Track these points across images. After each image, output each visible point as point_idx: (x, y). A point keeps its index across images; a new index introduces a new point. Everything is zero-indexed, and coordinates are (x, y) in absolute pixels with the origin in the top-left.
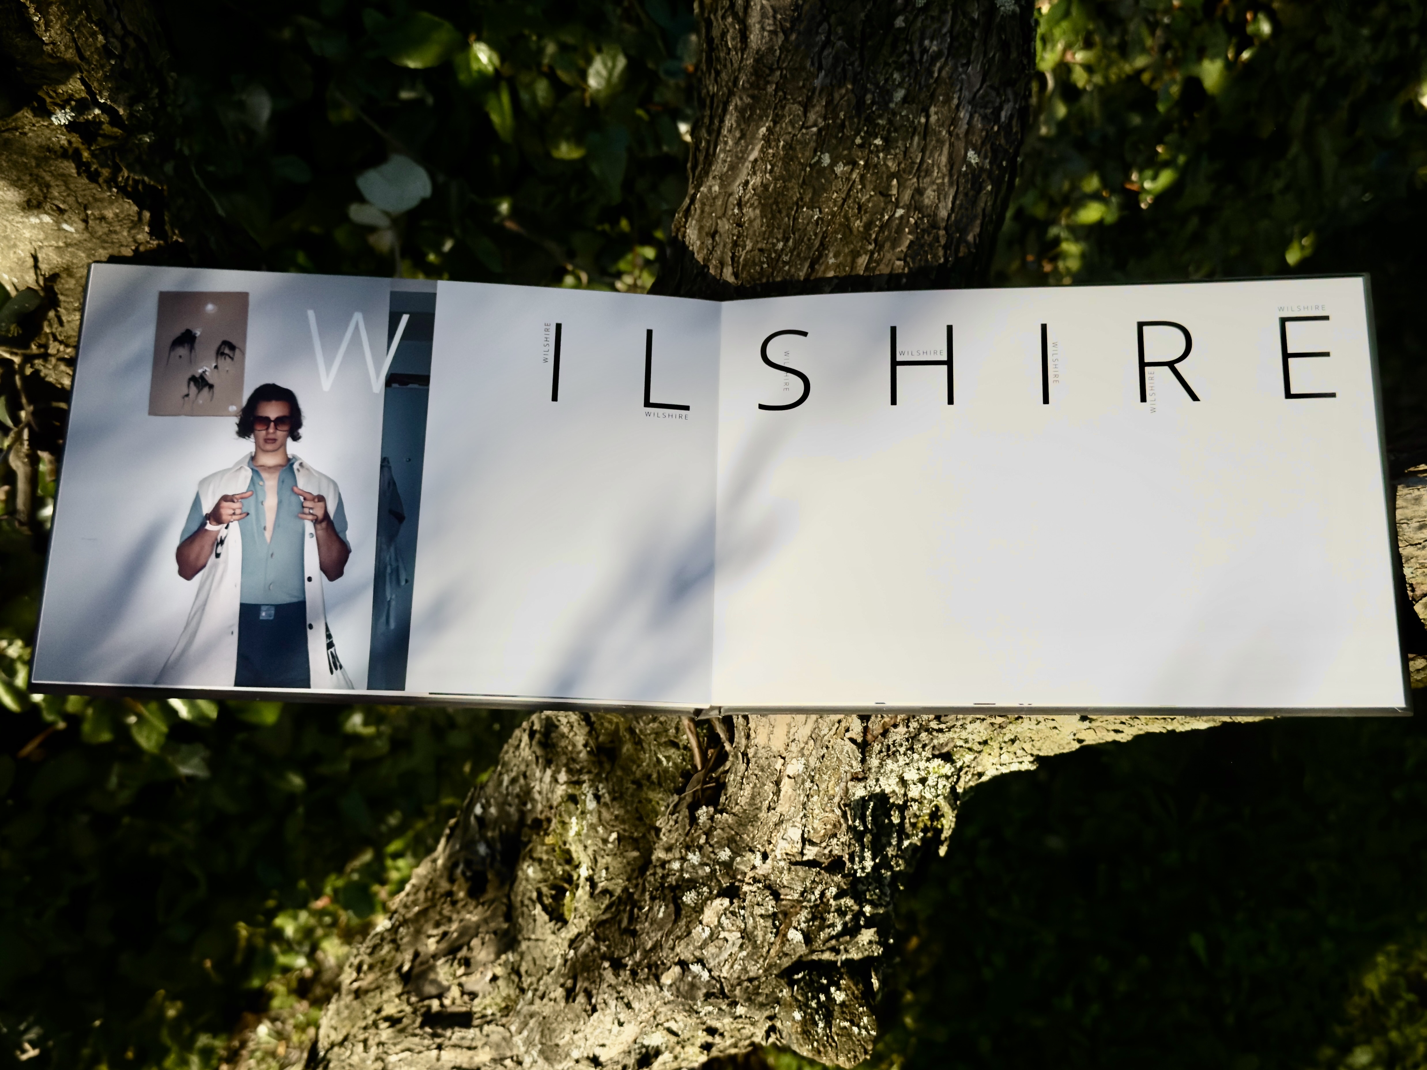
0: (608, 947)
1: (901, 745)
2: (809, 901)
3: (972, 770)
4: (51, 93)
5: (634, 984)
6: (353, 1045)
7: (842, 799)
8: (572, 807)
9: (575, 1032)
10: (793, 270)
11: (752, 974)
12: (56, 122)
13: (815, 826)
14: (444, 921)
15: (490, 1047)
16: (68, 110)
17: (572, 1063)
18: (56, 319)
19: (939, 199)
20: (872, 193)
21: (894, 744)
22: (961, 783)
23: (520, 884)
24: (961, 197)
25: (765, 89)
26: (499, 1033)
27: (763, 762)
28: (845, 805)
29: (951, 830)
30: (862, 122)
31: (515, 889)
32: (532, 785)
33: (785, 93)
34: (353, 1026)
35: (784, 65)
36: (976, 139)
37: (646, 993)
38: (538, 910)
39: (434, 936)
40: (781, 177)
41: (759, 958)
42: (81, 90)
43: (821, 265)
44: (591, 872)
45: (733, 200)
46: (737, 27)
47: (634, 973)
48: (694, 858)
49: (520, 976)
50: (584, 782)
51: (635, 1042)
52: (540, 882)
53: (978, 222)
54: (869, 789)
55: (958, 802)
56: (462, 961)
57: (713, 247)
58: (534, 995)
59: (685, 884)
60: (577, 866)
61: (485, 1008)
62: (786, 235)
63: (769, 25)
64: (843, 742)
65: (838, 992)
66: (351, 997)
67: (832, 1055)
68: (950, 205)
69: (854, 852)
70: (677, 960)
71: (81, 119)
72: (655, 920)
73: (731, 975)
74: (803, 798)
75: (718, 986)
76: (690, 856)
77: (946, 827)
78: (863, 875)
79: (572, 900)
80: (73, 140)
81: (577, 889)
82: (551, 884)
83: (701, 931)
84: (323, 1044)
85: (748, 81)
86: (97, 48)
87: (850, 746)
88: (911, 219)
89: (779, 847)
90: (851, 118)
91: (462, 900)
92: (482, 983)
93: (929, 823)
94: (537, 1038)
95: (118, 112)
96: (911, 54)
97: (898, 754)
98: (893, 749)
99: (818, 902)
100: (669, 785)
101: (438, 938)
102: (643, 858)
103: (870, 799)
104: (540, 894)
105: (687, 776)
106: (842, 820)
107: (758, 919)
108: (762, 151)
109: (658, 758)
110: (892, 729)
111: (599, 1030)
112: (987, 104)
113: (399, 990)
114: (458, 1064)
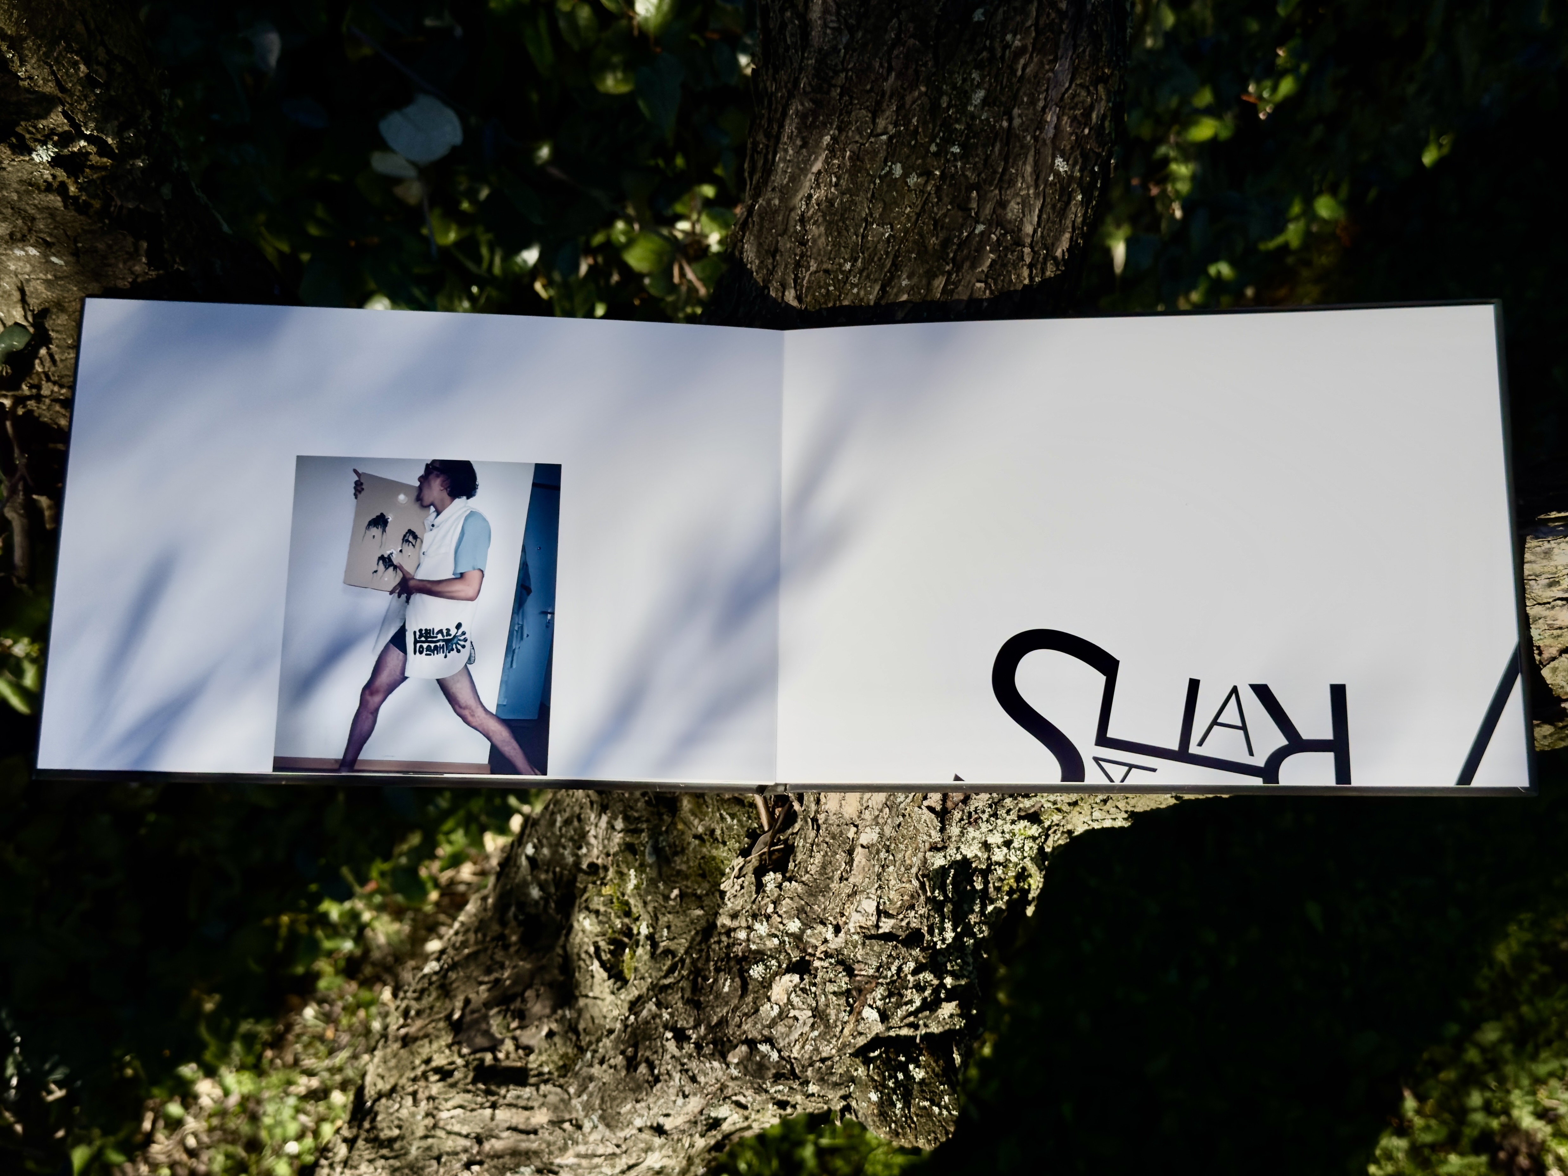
0: (672, 1015)
1: (984, 812)
2: (885, 977)
3: (1061, 829)
4: (30, 128)
5: (699, 1059)
6: (402, 1098)
7: (919, 869)
8: (630, 857)
9: (637, 1101)
10: (862, 293)
11: (824, 1055)
12: (37, 159)
13: (891, 897)
14: (496, 966)
15: (548, 1108)
16: (50, 146)
17: (635, 1131)
18: (48, 359)
19: (1023, 212)
20: (949, 207)
21: (976, 811)
22: (1050, 842)
23: (577, 935)
24: (1048, 209)
25: (828, 93)
26: (556, 1094)
27: (834, 829)
28: (923, 876)
29: (1039, 891)
30: (937, 129)
31: (571, 940)
32: (587, 829)
33: (851, 98)
34: (401, 1076)
35: (850, 66)
36: (1066, 145)
37: (712, 1068)
38: (596, 966)
39: (485, 983)
40: (848, 191)
41: (832, 1038)
42: (63, 124)
43: (893, 288)
44: (651, 930)
45: (795, 215)
46: (797, 22)
47: (698, 1046)
48: (762, 928)
49: (577, 1034)
50: (642, 831)
51: (701, 1112)
52: (597, 936)
53: (1067, 235)
54: (949, 858)
55: (1046, 863)
56: (516, 1014)
57: (774, 267)
58: (593, 1057)
59: (751, 956)
60: (637, 920)
61: (541, 1066)
62: (855, 255)
63: (832, 21)
64: (920, 812)
65: (917, 1070)
66: (399, 1044)
67: (911, 1138)
68: (1036, 219)
69: (933, 924)
70: (744, 1038)
71: (66, 152)
72: (720, 994)
73: (802, 1056)
74: (877, 869)
75: (788, 1067)
76: (757, 926)
77: (1033, 887)
78: (944, 946)
79: (632, 958)
80: (58, 173)
81: (637, 946)
82: (609, 938)
83: (769, 1008)
84: (370, 1092)
85: (810, 84)
86: (80, 79)
87: (928, 816)
88: (993, 236)
89: (852, 920)
90: (925, 124)
91: (515, 945)
92: (538, 1037)
93: (1015, 885)
94: (597, 1102)
95: (106, 142)
96: (992, 50)
97: (980, 821)
98: (974, 816)
99: (895, 978)
100: (733, 844)
101: (489, 986)
102: (708, 921)
103: (950, 867)
104: (597, 949)
105: (753, 835)
106: (920, 892)
107: (830, 996)
108: (826, 161)
109: (721, 815)
110: (974, 796)
111: (662, 1100)
112: (1076, 104)
113: (450, 1040)
114: (514, 1125)
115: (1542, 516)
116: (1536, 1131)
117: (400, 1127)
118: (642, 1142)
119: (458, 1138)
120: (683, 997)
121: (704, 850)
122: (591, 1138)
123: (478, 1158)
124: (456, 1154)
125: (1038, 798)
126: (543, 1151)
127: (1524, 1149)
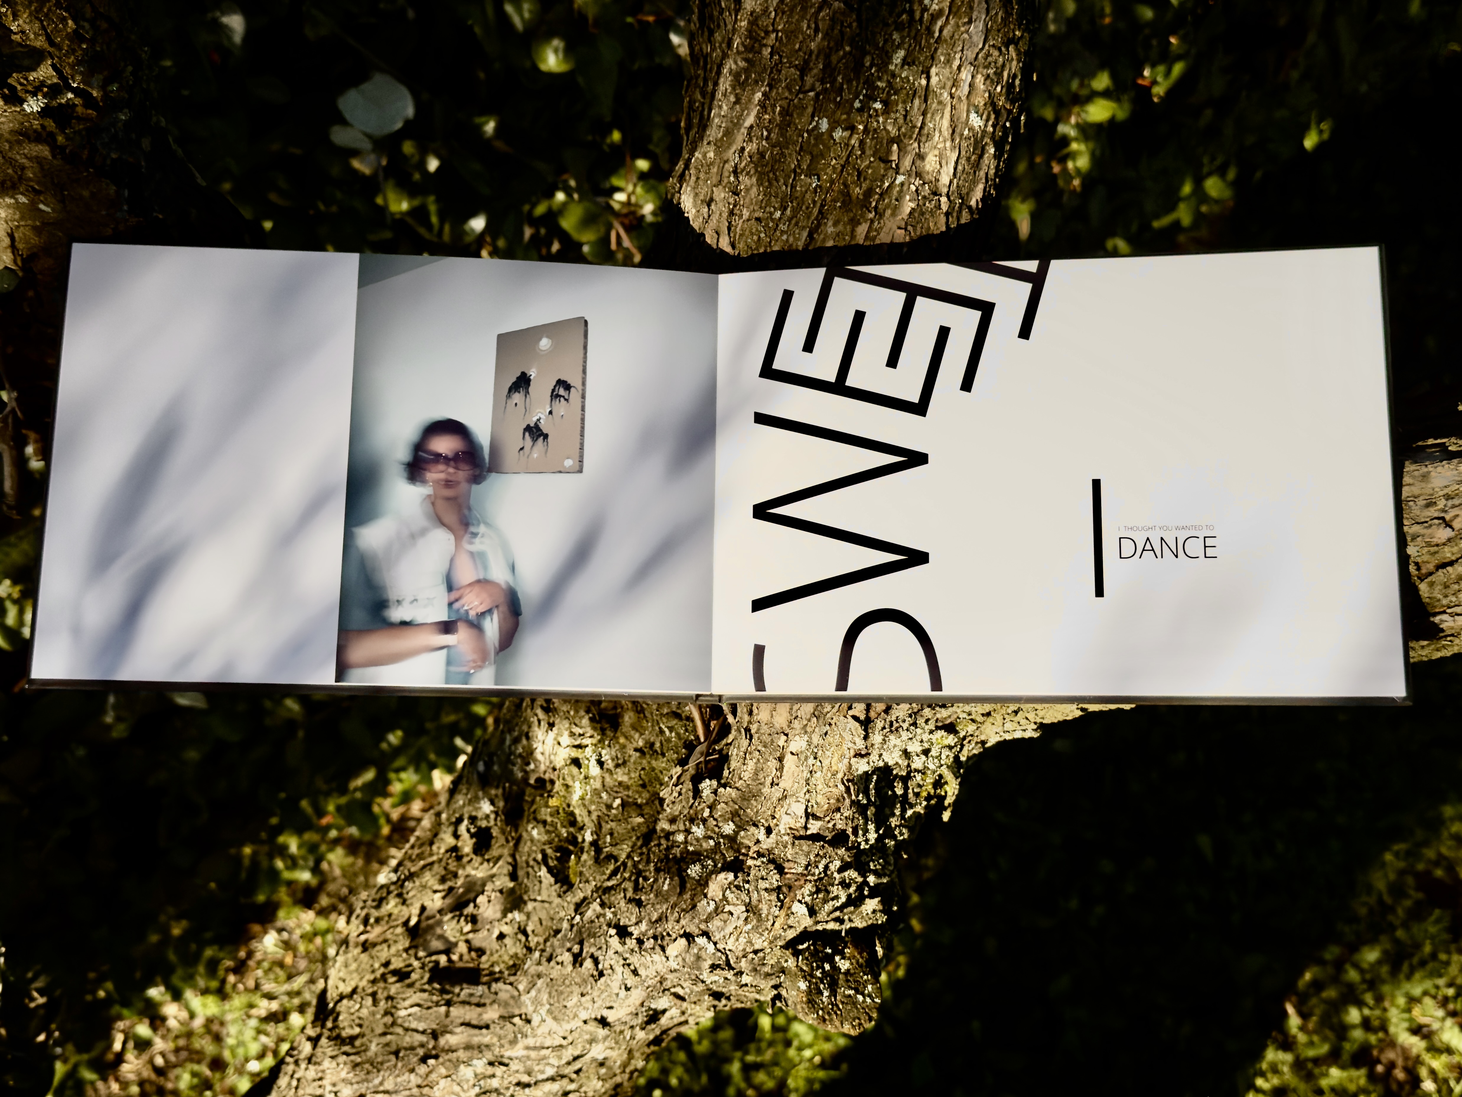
0: (615, 914)
1: (904, 721)
2: (813, 875)
3: (975, 739)
4: (22, 80)
5: (640, 953)
6: (362, 999)
7: (845, 775)
8: (575, 770)
9: (582, 995)
10: (791, 239)
11: (757, 947)
12: (28, 110)
13: (818, 801)
14: (449, 876)
15: (499, 1005)
16: (40, 97)
17: (581, 1024)
19: (940, 164)
20: (872, 159)
21: (897, 721)
22: (965, 752)
23: (525, 844)
24: (963, 161)
25: (760, 53)
26: (507, 991)
27: (766, 738)
28: (849, 780)
29: (954, 797)
30: (861, 85)
31: (520, 848)
32: (535, 745)
33: (781, 57)
34: (361, 979)
35: (780, 28)
36: (978, 101)
37: (652, 961)
38: (543, 872)
39: (439, 891)
40: (778, 144)
41: (764, 931)
42: (52, 76)
43: (819, 235)
44: (595, 837)
45: (729, 167)
47: (640, 942)
48: (698, 831)
49: (526, 935)
50: (586, 746)
51: (642, 1005)
52: (544, 844)
53: (981, 186)
54: (872, 764)
55: (962, 770)
56: (469, 918)
57: (709, 216)
58: (541, 956)
59: (689, 857)
60: (582, 828)
61: (492, 966)
62: (784, 204)
64: (845, 721)
65: (843, 961)
66: (359, 949)
67: (838, 1023)
68: (952, 170)
69: (857, 826)
70: (682, 932)
71: (54, 103)
72: (660, 892)
73: (737, 947)
74: (806, 774)
75: (724, 958)
76: (694, 829)
77: (950, 793)
78: (867, 847)
79: (577, 864)
80: (46, 124)
81: (582, 853)
82: (556, 846)
83: (705, 904)
84: (332, 995)
85: (743, 44)
86: (68, 34)
87: (852, 724)
88: (912, 186)
89: (783, 822)
90: (849, 82)
91: (467, 855)
92: (489, 940)
93: (932, 792)
94: (545, 997)
95: (92, 95)
96: (911, 13)
97: (900, 730)
98: (895, 725)
99: (822, 875)
100: (672, 755)
101: (443, 894)
102: (648, 827)
103: (873, 772)
104: (545, 856)
105: (690, 747)
106: (845, 795)
107: (763, 893)
108: (758, 117)
109: (660, 728)
110: (895, 706)
111: (606, 994)
112: (990, 63)
113: (407, 945)
114: (467, 1021)
115: (1420, 443)
116: (1412, 1045)
117: (360, 1026)
118: (587, 1033)
119: (415, 1034)
120: (625, 897)
121: (644, 761)
122: (539, 1032)
123: (434, 1052)
124: (412, 1048)
125: (954, 709)
126: (494, 1045)
127: (1400, 1062)
